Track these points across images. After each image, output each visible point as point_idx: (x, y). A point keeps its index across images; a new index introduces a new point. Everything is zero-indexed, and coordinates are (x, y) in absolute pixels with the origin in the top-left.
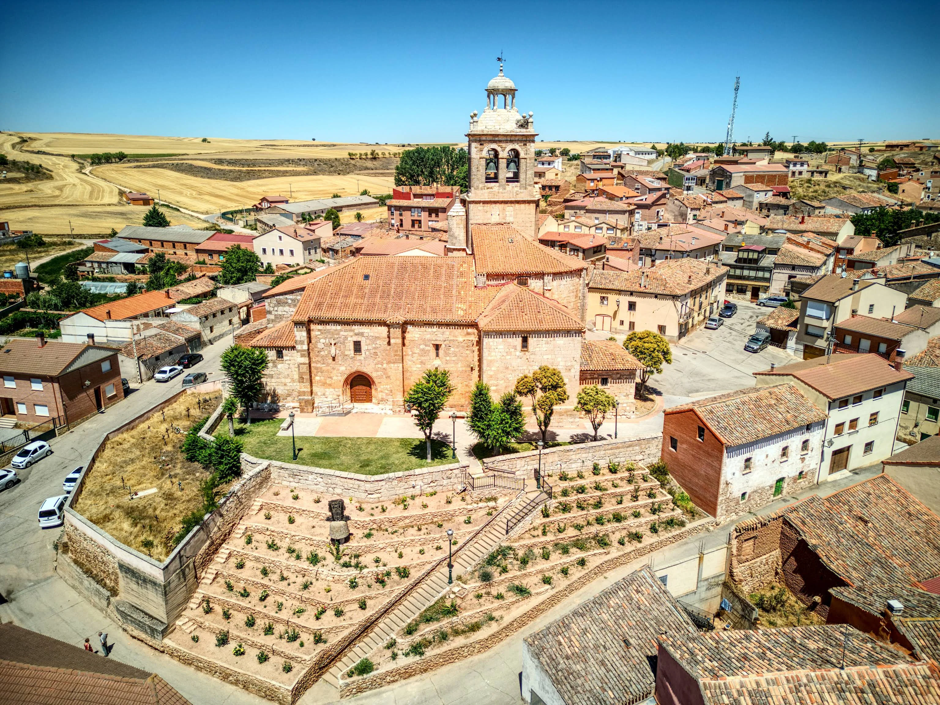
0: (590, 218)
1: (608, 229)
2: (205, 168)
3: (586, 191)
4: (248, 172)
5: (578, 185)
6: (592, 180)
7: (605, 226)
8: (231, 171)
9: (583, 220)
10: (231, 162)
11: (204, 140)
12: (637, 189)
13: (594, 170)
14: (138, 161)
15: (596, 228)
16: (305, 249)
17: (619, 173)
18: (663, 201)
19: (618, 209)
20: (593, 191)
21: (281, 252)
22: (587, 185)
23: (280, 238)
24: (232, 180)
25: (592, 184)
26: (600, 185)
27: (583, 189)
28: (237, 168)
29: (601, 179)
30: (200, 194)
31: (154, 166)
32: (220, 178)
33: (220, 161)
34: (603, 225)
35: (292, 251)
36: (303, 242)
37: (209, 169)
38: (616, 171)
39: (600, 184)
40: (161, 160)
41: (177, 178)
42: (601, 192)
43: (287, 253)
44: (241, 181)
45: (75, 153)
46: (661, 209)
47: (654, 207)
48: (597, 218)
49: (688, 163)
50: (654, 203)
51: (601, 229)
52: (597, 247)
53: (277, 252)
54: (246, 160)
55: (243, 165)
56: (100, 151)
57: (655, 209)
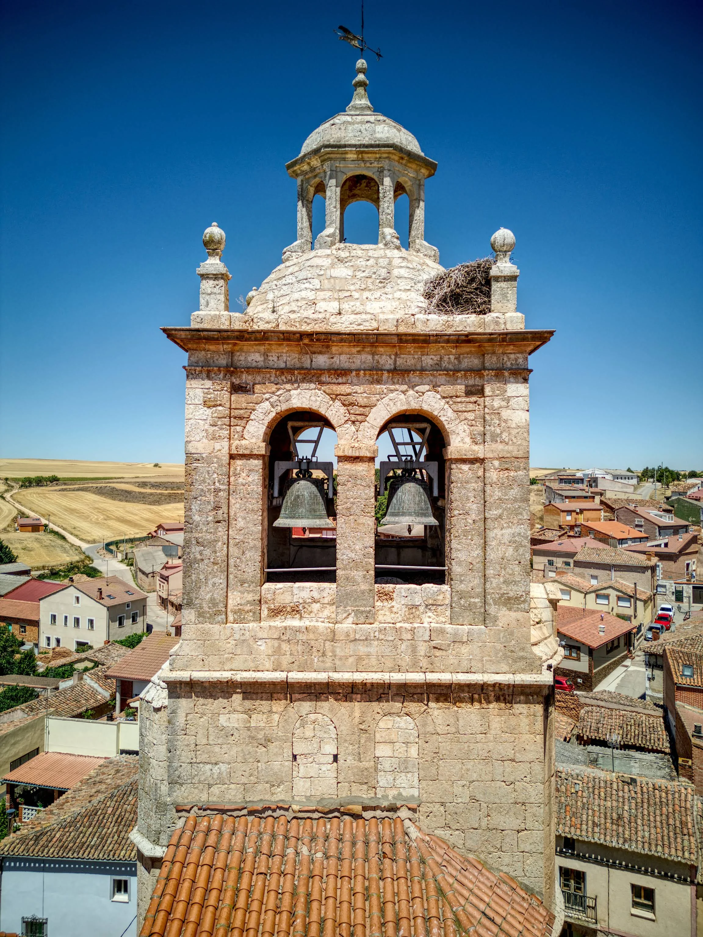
0: (583, 576)
1: (619, 598)
2: (126, 491)
3: (560, 527)
4: (170, 495)
5: (547, 518)
6: (569, 512)
7: (613, 594)
8: (151, 494)
9: (570, 578)
10: (154, 486)
11: (156, 465)
12: (637, 526)
13: (567, 497)
14: (65, 484)
15: (598, 596)
16: (111, 619)
17: (602, 502)
18: (693, 548)
19: (630, 563)
20: (572, 527)
21: (77, 621)
22: (561, 519)
23: (78, 598)
24: (150, 504)
25: (569, 518)
26: (581, 520)
27: (556, 523)
28: (159, 491)
29: (582, 511)
30: (108, 518)
31: (78, 490)
32: (138, 502)
33: (144, 485)
34: (610, 591)
35: (91, 622)
36: (109, 608)
37: (129, 492)
38: (597, 499)
39: (581, 517)
40: (88, 483)
41: (95, 501)
42: (586, 531)
43: (84, 623)
44: (160, 504)
45: (9, 476)
46: (692, 561)
47: (682, 558)
48: (595, 577)
49: (692, 490)
50: (682, 552)
51: (607, 597)
52: (612, 642)
53: (71, 622)
54: (172, 483)
55: (167, 489)
56: (33, 475)
57: (683, 560)
